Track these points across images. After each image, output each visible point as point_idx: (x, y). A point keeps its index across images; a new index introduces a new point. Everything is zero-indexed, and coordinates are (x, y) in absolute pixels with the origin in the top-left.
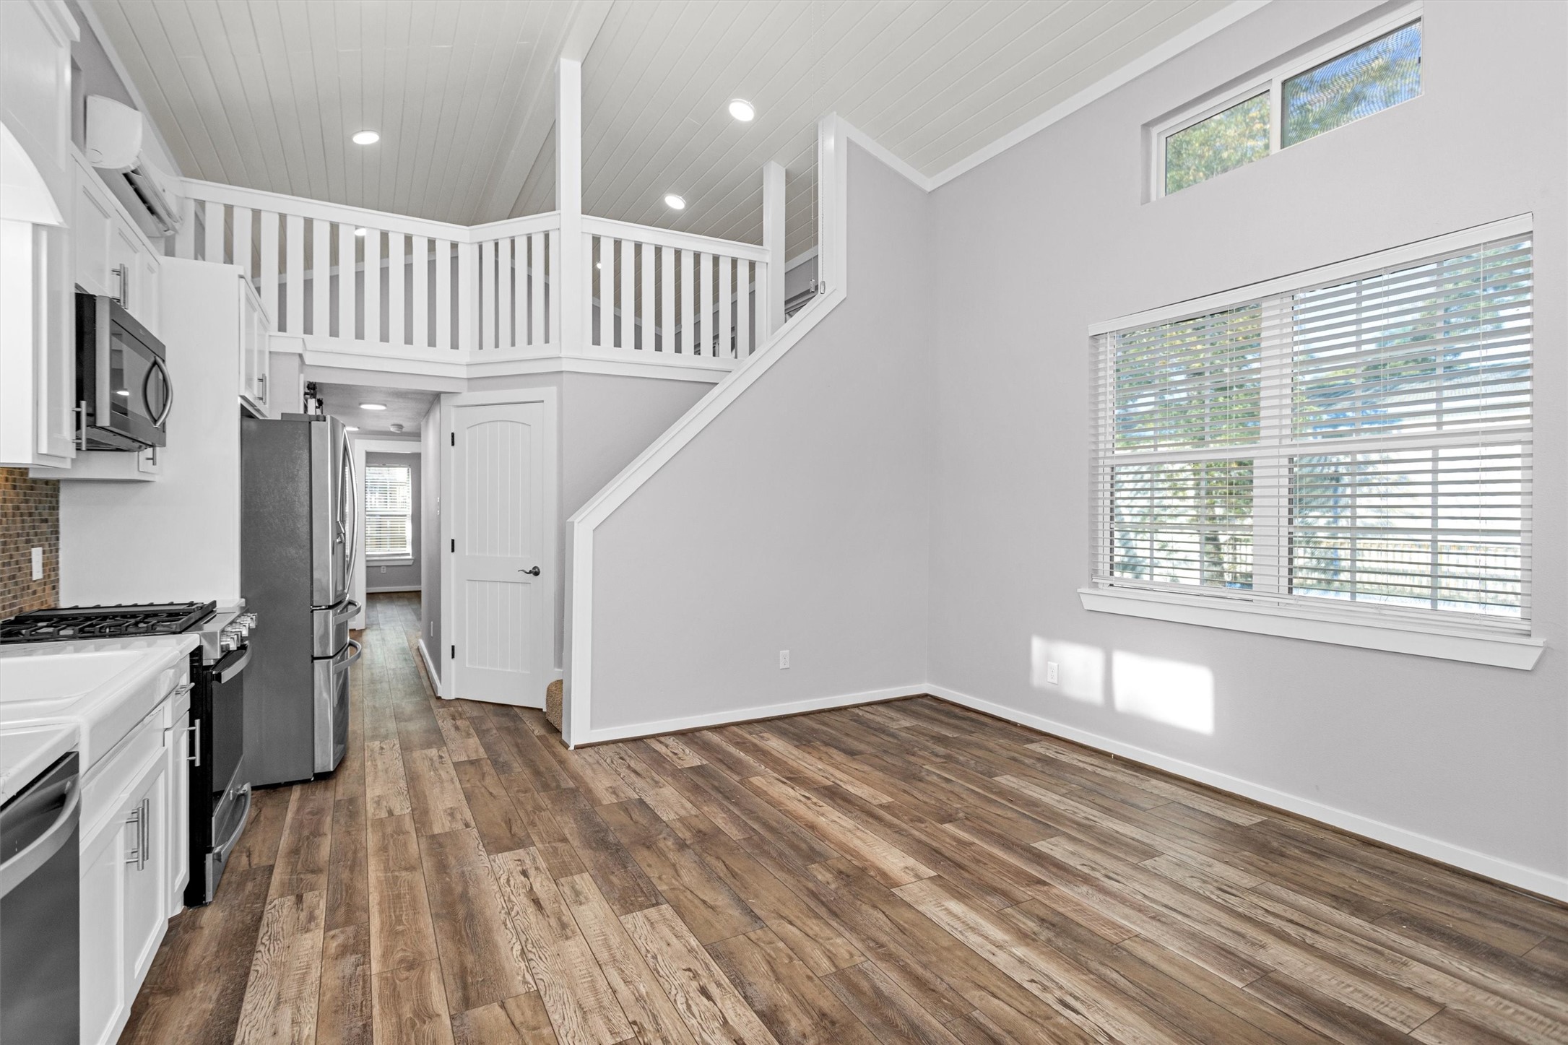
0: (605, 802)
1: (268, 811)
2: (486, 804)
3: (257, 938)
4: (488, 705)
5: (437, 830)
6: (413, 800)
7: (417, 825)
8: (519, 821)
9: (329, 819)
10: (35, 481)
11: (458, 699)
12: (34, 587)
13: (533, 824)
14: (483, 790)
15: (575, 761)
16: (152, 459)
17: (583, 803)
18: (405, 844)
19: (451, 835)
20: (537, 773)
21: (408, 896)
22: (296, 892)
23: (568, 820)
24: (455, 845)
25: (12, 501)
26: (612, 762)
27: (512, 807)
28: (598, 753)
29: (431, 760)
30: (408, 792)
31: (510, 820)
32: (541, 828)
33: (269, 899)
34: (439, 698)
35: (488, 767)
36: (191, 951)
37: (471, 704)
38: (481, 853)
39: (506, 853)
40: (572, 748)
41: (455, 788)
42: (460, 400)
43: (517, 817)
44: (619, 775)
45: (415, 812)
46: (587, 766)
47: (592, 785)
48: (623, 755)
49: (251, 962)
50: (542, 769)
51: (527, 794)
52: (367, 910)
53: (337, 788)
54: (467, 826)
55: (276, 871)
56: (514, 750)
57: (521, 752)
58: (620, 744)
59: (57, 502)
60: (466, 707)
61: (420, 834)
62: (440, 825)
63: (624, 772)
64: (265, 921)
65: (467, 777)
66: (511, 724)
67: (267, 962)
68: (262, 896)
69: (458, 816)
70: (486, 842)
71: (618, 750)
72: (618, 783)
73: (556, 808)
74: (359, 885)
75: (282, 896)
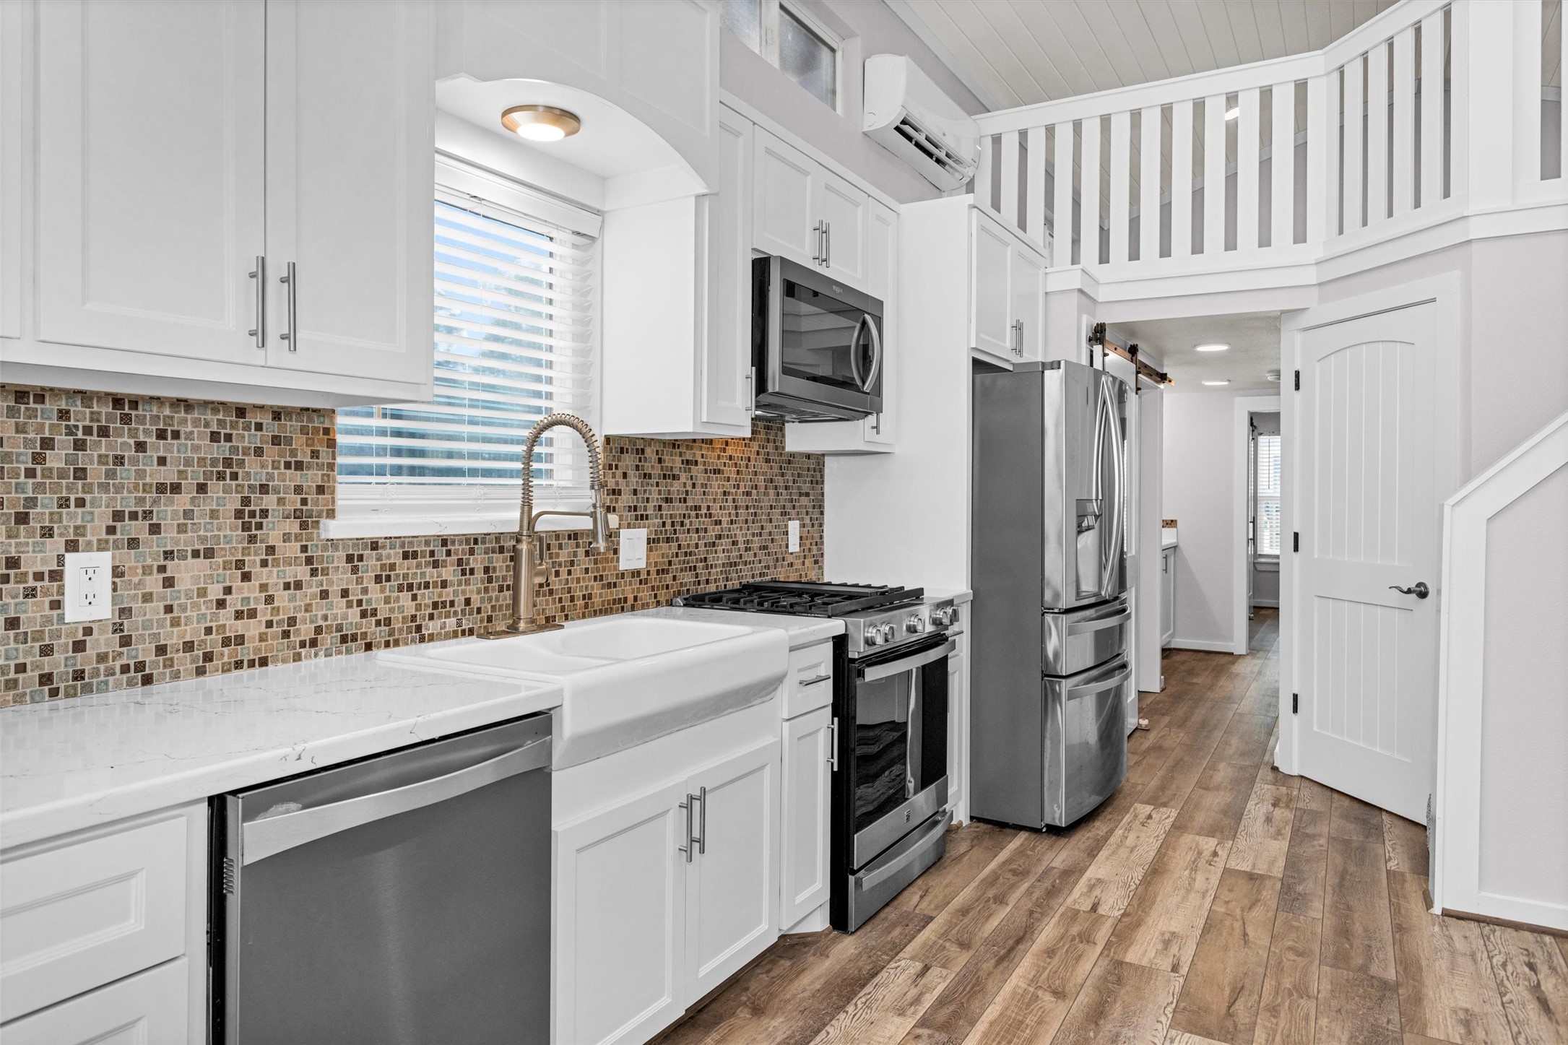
0: (1433, 1033)
1: (977, 853)
2: (1226, 949)
3: (856, 995)
4: (1343, 798)
5: (1131, 957)
6: (1135, 903)
7: (1113, 939)
8: (1256, 997)
9: (1026, 885)
10: (792, 455)
11: (1302, 777)
12: (790, 559)
13: (1274, 1011)
14: (1238, 925)
15: (1428, 936)
16: (876, 427)
17: (1390, 1017)
18: (1078, 959)
19: (1145, 973)
20: (1344, 932)
21: (1028, 1031)
22: (927, 961)
23: (1338, 1033)
24: (1138, 989)
25: (764, 474)
26: (1504, 965)
27: (1261, 970)
28: (1486, 938)
29: (1200, 853)
30: (1136, 889)
31: (1243, 987)
32: (1282, 1024)
33: (901, 955)
34: (1275, 769)
35: (1269, 894)
36: (801, 977)
37: (1317, 789)
38: (1163, 1019)
39: (1197, 1038)
40: (1437, 910)
41: (1200, 907)
42: (1306, 320)
43: (1257, 988)
44: (1502, 995)
45: (1124, 920)
46: (1446, 954)
47: (1429, 992)
48: (1539, 960)
49: (831, 1020)
50: (1358, 928)
51: (1300, 959)
52: (973, 1023)
53: (1063, 850)
54: (1175, 968)
55: (931, 926)
56: (1332, 880)
57: (1343, 884)
58: (1547, 939)
59: (822, 476)
60: (1307, 792)
61: (1106, 953)
62: (1141, 951)
63: (1519, 992)
64: (876, 980)
65: (1230, 896)
66: (1356, 838)
67: (843, 1028)
68: (898, 949)
69: (1174, 949)
70: (1182, 1005)
71: (1533, 947)
72: (1488, 1008)
73: (1334, 1003)
74: (990, 986)
75: (912, 959)
